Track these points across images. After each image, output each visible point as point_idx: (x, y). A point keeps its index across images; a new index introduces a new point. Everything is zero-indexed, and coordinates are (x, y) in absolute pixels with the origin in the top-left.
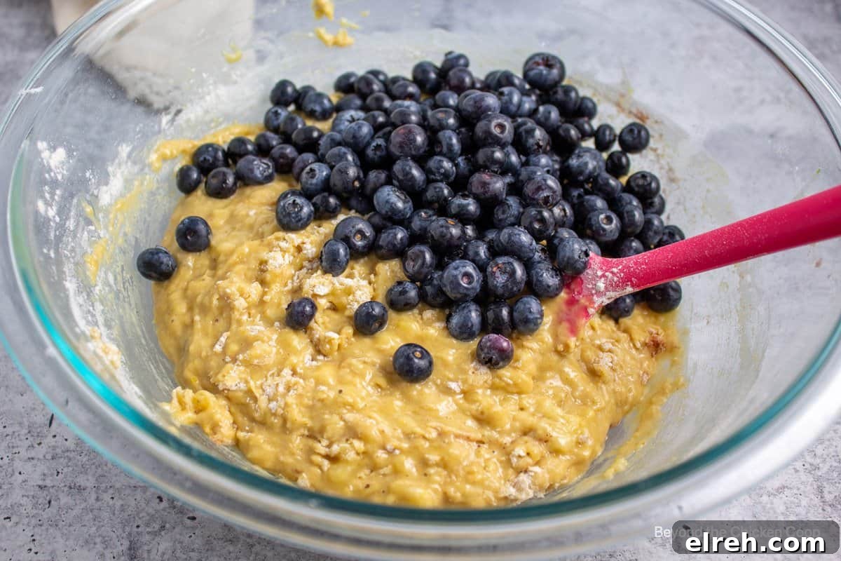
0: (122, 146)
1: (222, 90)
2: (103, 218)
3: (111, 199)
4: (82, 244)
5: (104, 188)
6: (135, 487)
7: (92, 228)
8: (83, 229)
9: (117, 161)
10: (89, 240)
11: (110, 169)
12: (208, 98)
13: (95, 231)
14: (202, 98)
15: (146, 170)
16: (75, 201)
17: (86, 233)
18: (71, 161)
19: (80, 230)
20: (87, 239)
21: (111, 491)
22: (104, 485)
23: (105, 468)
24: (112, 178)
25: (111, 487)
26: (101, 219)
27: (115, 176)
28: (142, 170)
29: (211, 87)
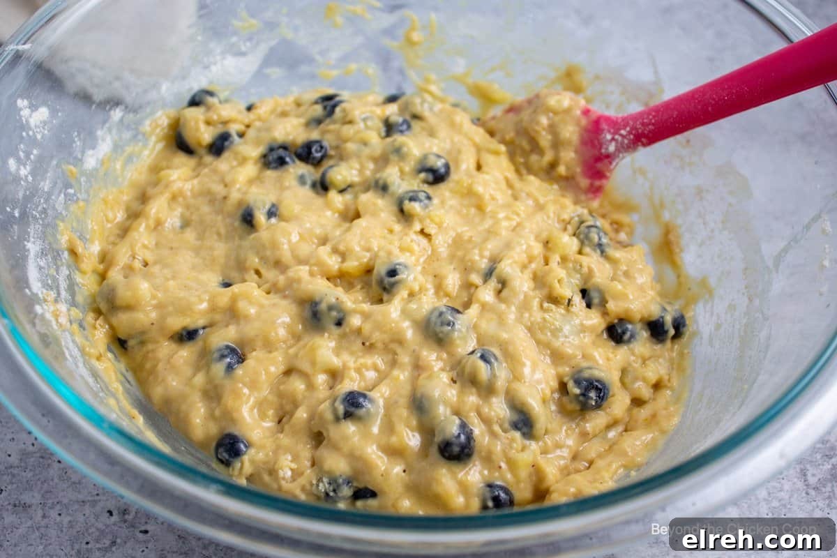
0: (115, 110)
1: (230, 62)
2: (86, 182)
3: (97, 164)
4: (57, 206)
5: (90, 152)
6: (83, 502)
7: (71, 191)
8: (60, 192)
9: (107, 125)
10: (65, 203)
11: (99, 133)
12: (214, 68)
13: (75, 195)
14: (207, 67)
15: (140, 137)
16: (54, 162)
17: (62, 195)
18: (54, 122)
19: (56, 192)
20: (63, 202)
21: (58, 507)
22: (50, 501)
23: (51, 483)
24: (100, 141)
25: (58, 503)
26: (83, 183)
27: (104, 140)
28: (135, 137)
29: (218, 58)
